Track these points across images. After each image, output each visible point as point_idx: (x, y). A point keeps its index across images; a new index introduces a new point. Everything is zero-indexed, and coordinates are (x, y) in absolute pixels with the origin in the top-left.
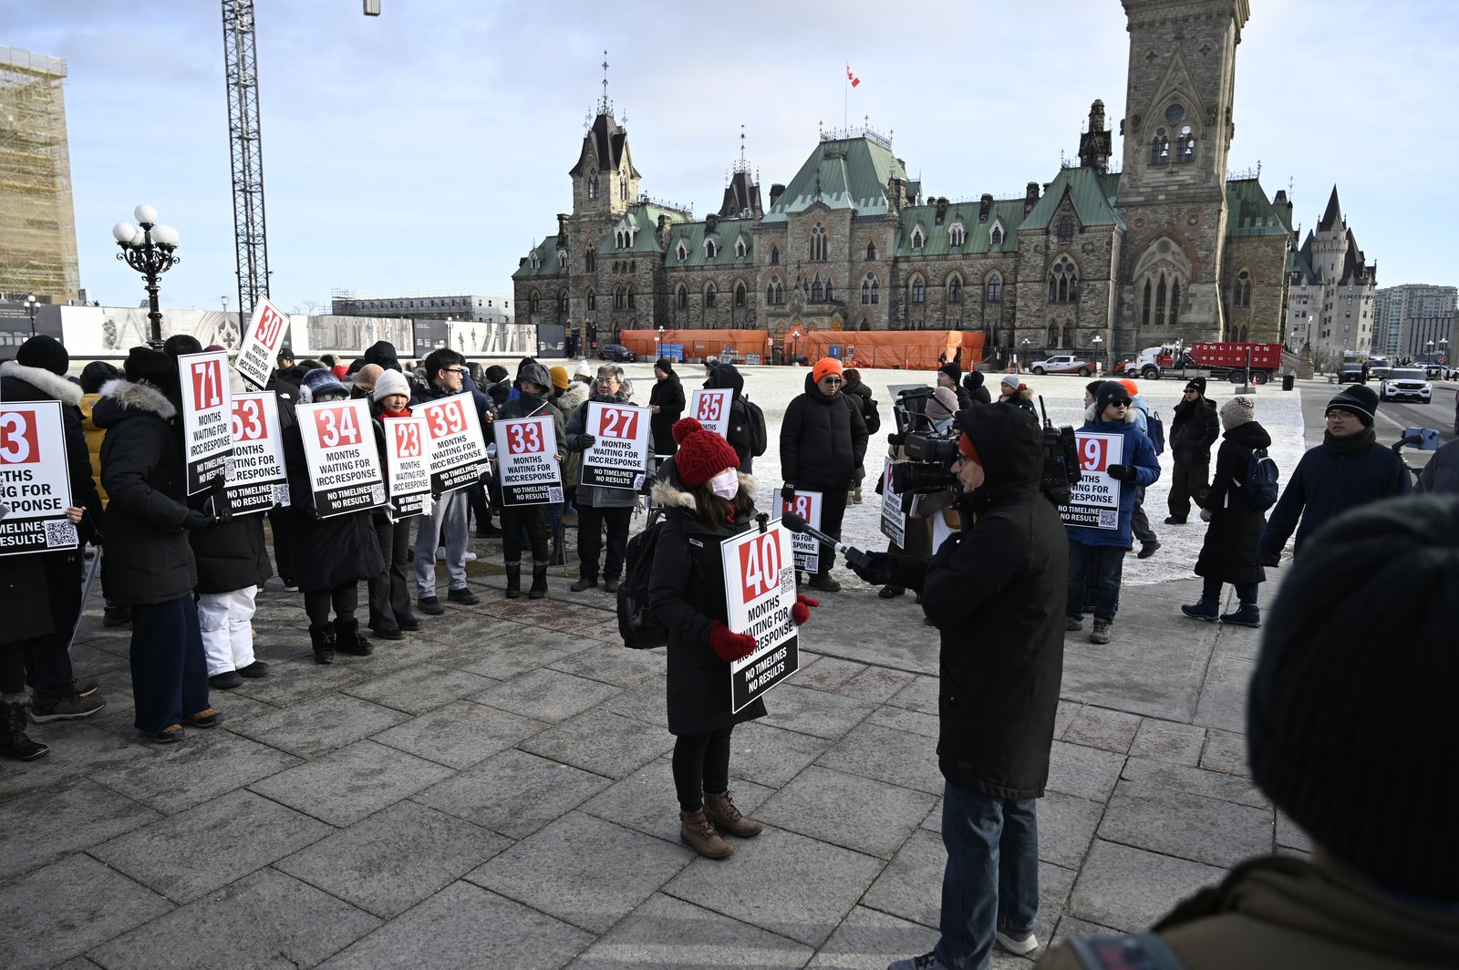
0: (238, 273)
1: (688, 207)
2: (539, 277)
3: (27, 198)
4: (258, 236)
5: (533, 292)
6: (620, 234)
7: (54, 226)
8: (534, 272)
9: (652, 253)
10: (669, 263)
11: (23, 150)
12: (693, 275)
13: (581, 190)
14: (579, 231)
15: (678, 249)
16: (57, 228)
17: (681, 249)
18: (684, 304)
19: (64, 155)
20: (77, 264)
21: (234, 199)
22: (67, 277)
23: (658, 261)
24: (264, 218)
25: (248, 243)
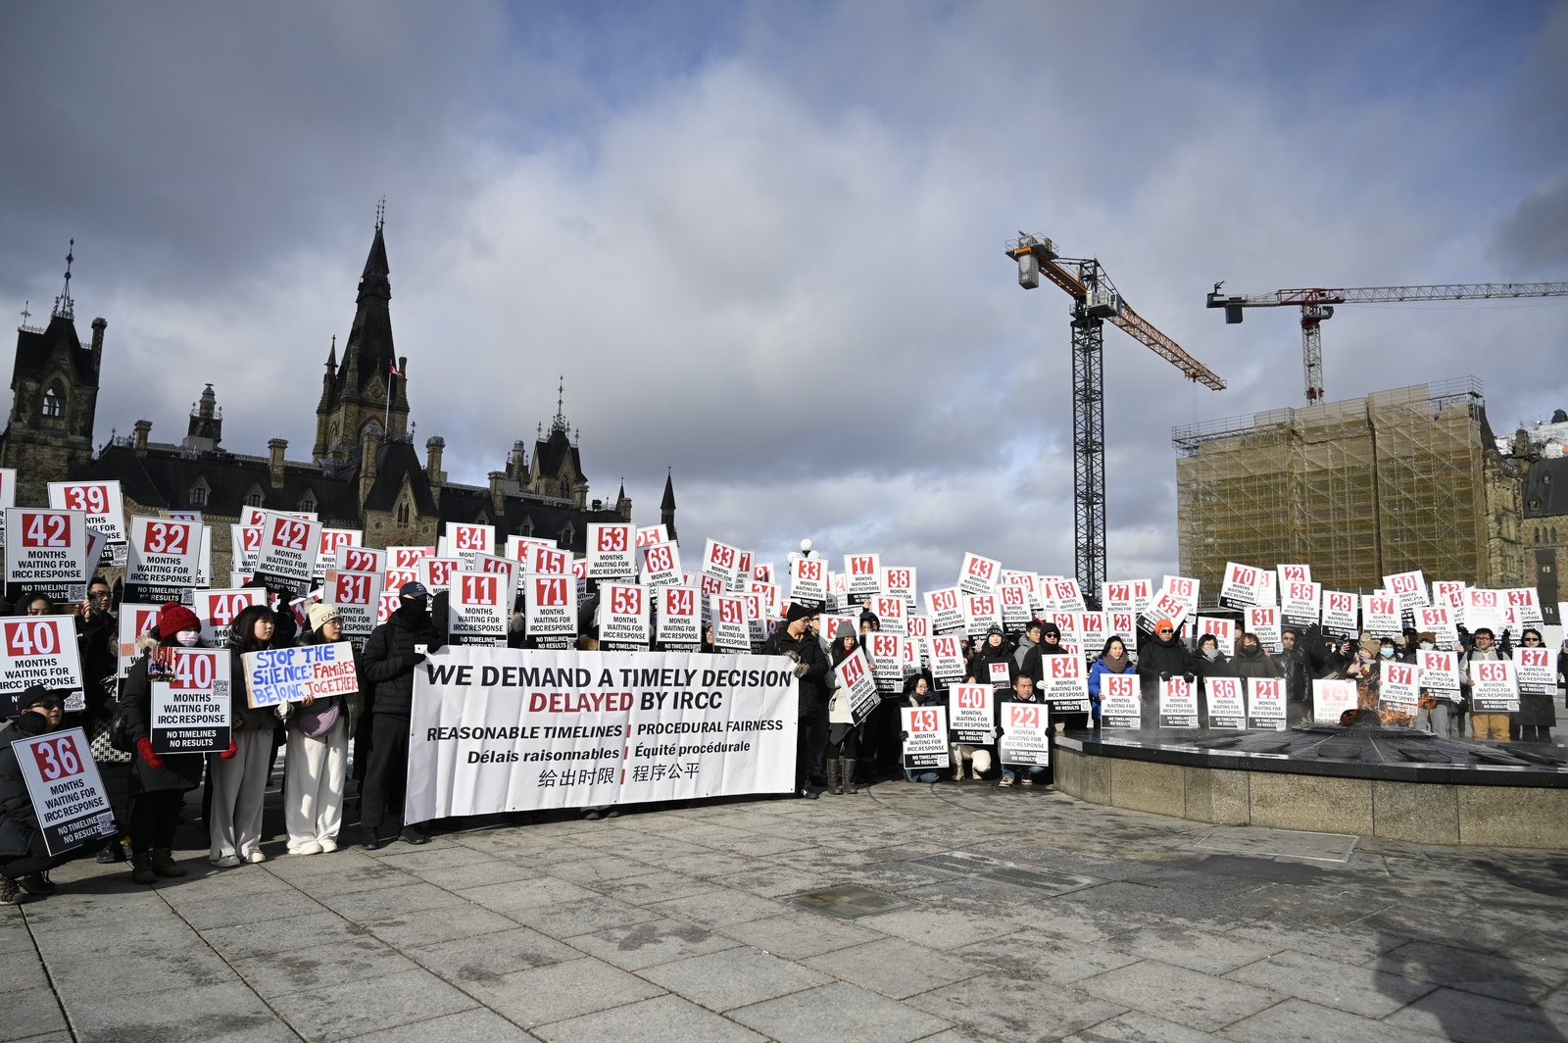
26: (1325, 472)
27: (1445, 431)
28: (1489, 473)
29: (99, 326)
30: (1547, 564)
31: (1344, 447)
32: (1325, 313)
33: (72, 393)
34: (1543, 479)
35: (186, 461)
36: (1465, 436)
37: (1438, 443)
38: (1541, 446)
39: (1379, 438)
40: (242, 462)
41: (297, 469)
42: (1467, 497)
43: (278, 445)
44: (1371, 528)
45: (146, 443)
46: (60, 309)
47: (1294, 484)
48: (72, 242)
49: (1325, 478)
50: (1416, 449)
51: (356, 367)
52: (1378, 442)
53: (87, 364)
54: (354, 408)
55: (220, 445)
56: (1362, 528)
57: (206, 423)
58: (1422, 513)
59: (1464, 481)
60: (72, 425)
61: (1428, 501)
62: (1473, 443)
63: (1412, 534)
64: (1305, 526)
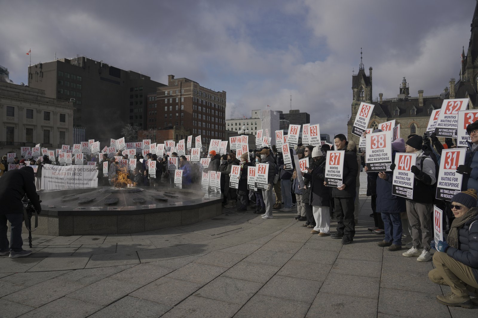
29: (371, 69)
33: (365, 89)
35: (394, 102)
40: (412, 100)
41: (429, 99)
43: (421, 92)
45: (382, 100)
46: (361, 67)
48: (361, 48)
51: (470, 55)
53: (368, 81)
54: (471, 70)
55: (409, 95)
57: (405, 90)
60: (366, 98)
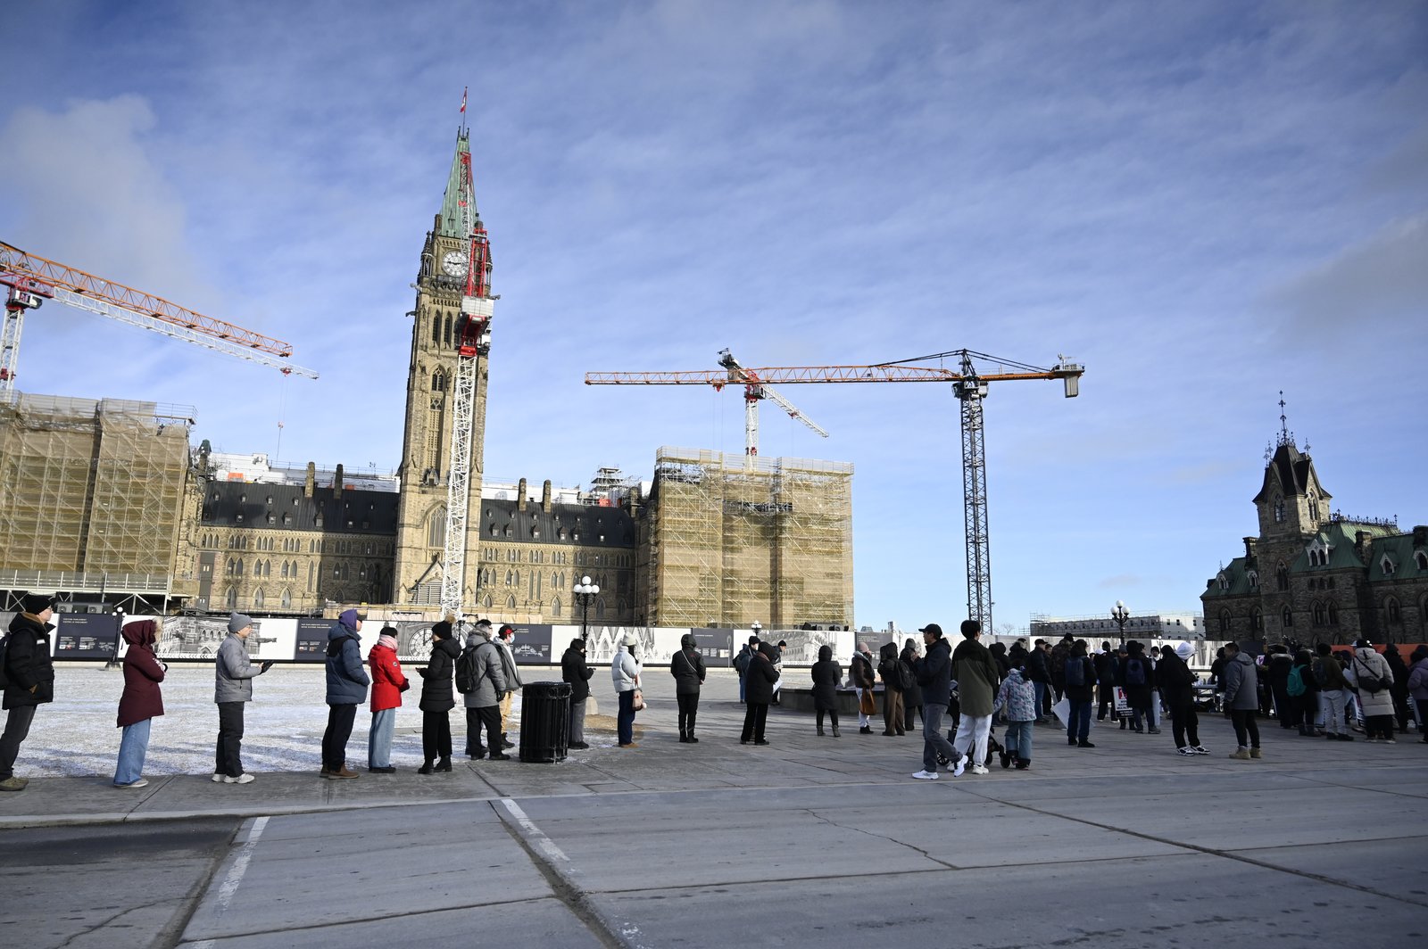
0: (969, 605)
1: (1391, 520)
2: (1228, 597)
3: (827, 558)
4: (984, 575)
5: (1223, 612)
6: (1313, 553)
7: (839, 576)
8: (1223, 592)
9: (1353, 569)
10: (1373, 577)
11: (826, 525)
12: (1404, 588)
13: (1267, 515)
14: (1268, 552)
15: (1382, 563)
16: (841, 578)
17: (1387, 563)
18: (1397, 618)
19: (849, 527)
20: (853, 602)
21: (967, 549)
22: (845, 611)
23: (1360, 576)
24: (988, 561)
25: (976, 581)
26: (44, 459)
27: (164, 446)
28: (188, 488)
30: (207, 564)
31: (67, 440)
32: (33, 302)
34: (214, 497)
36: (179, 454)
37: (157, 454)
38: (214, 469)
39: (105, 440)
42: (171, 503)
44: (78, 518)
47: (7, 465)
49: (41, 465)
50: (137, 456)
52: (103, 443)
56: (69, 517)
58: (130, 511)
59: (171, 490)
61: (138, 502)
62: (184, 460)
63: (117, 528)
64: (11, 507)
